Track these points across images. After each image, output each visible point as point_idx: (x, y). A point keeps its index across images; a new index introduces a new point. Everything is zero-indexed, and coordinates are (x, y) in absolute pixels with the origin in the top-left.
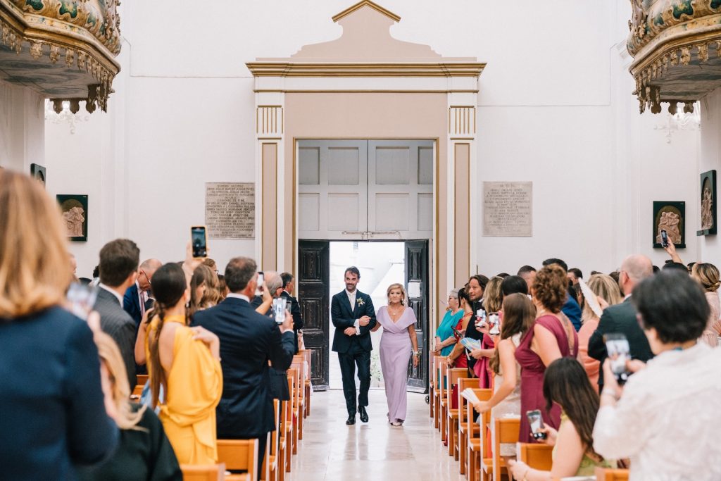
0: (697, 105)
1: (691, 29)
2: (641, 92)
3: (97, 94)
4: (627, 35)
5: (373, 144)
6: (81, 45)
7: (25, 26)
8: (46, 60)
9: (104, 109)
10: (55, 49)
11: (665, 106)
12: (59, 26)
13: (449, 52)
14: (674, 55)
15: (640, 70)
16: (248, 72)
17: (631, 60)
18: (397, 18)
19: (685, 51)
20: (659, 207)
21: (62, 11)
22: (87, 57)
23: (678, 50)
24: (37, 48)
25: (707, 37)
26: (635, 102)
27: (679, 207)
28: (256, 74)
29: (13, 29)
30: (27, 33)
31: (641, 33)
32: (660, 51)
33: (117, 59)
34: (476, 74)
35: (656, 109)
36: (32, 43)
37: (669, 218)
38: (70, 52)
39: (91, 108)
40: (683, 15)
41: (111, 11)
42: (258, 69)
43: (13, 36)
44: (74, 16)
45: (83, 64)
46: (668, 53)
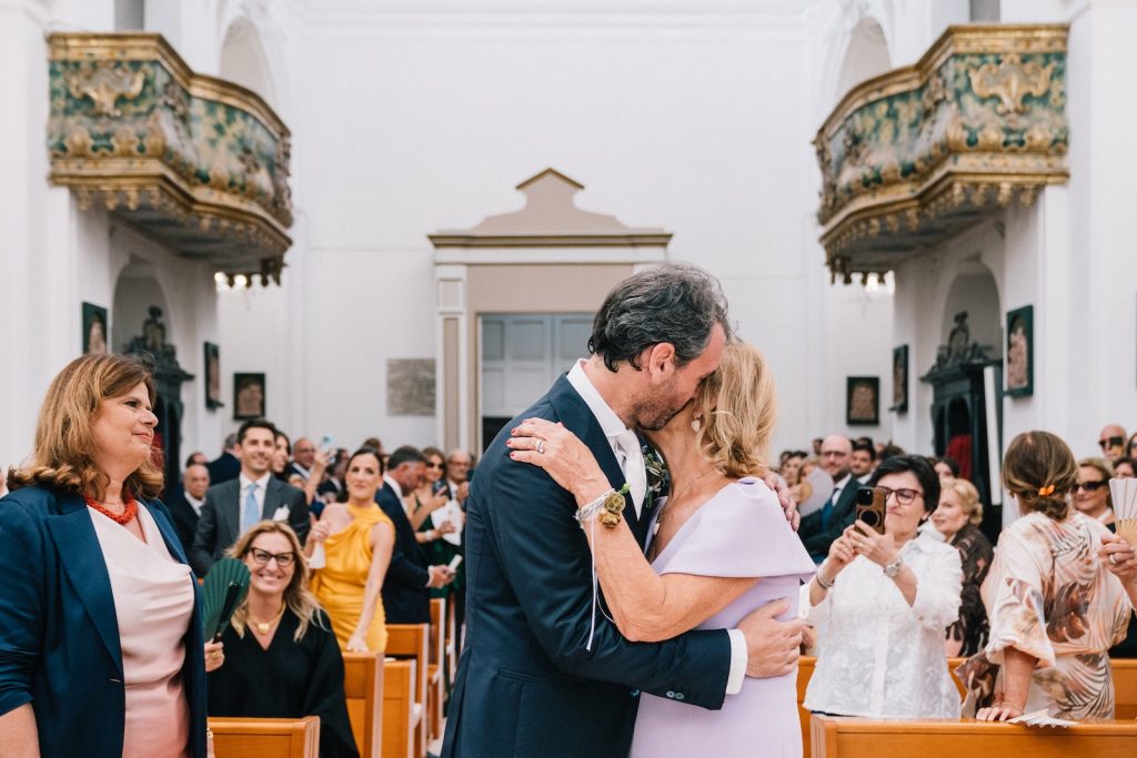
0: (890, 277)
1: (880, 199)
2: (831, 263)
3: (270, 268)
4: (815, 203)
5: (558, 319)
6: (251, 219)
7: (193, 200)
8: (216, 235)
9: (278, 281)
10: (225, 223)
11: (856, 277)
12: (229, 200)
13: (634, 222)
14: (863, 226)
15: (830, 241)
16: (429, 244)
17: (822, 230)
18: (581, 187)
19: (875, 222)
20: (853, 383)
21: (232, 184)
22: (258, 231)
23: (867, 220)
24: (206, 223)
25: (897, 207)
26: (827, 272)
27: (873, 383)
28: (437, 246)
29: (180, 204)
30: (196, 207)
31: (830, 202)
32: (849, 222)
33: (289, 233)
34: (664, 245)
35: (848, 281)
36: (200, 218)
37: (863, 393)
38: (240, 227)
39: (265, 283)
40: (873, 185)
41: (282, 183)
42: (440, 241)
43: (180, 211)
44: (243, 188)
45: (253, 239)
46: (857, 224)
